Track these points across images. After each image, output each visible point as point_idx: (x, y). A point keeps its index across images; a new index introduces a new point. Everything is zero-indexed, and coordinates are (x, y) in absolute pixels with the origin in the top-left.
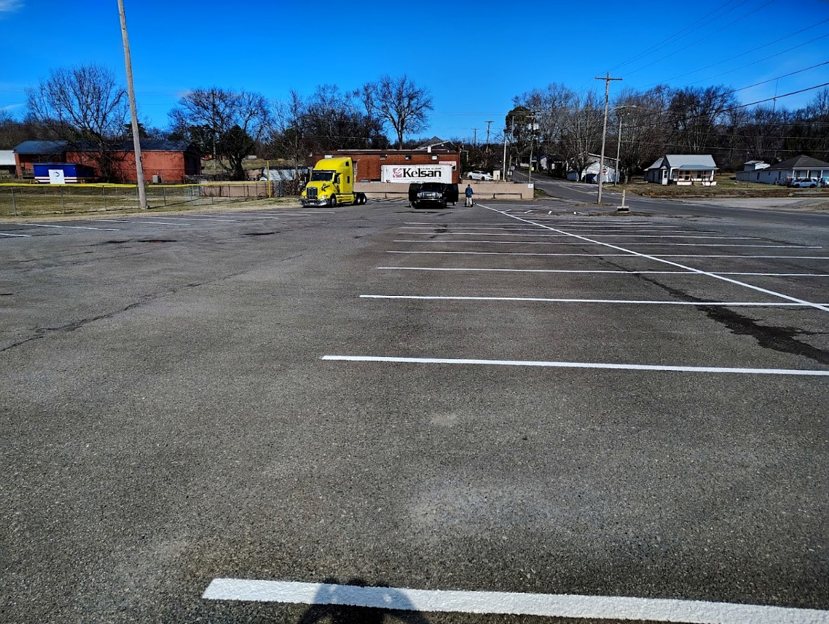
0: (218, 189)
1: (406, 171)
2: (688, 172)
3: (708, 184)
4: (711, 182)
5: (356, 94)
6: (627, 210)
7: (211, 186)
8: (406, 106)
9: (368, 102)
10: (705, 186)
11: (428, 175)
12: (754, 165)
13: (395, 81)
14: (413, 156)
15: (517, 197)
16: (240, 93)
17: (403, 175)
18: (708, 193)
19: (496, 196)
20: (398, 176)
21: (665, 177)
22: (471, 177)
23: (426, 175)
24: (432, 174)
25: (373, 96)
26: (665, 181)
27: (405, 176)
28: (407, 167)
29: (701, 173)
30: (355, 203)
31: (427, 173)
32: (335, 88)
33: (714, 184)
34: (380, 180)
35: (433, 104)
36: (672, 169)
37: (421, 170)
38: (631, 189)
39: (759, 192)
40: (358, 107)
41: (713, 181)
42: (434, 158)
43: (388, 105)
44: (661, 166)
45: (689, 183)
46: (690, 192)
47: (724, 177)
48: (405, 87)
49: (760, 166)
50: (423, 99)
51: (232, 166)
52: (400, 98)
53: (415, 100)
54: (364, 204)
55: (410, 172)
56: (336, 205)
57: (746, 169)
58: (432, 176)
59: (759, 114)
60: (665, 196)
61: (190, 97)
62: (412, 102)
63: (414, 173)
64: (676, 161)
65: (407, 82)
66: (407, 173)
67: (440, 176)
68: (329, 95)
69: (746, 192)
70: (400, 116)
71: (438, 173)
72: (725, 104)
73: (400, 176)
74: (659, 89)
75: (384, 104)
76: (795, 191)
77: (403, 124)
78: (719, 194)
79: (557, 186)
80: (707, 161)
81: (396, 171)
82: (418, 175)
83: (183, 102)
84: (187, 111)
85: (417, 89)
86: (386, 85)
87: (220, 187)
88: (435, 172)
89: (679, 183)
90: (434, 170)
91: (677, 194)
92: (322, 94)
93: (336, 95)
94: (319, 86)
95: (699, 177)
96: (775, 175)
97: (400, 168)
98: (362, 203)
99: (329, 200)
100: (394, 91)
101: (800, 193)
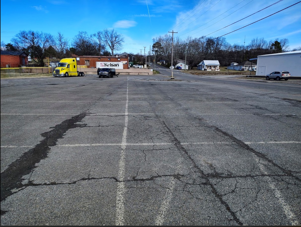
0: (30, 70)
1: (106, 64)
2: (210, 66)
3: (217, 70)
4: (218, 69)
5: (95, 35)
6: (174, 79)
7: (27, 69)
8: (114, 40)
9: (99, 38)
10: (216, 71)
11: (114, 66)
12: (233, 64)
13: (110, 31)
14: (111, 59)
15: (147, 74)
16: (41, 33)
17: (104, 66)
18: (215, 73)
19: (139, 74)
20: (102, 66)
21: (203, 68)
22: (134, 67)
23: (113, 66)
24: (116, 65)
25: (102, 36)
26: (203, 69)
27: (105, 66)
28: (106, 63)
29: (215, 66)
30: (79, 76)
31: (114, 65)
32: (86, 33)
33: (219, 70)
34: (96, 67)
35: (124, 40)
36: (205, 65)
37: (111, 64)
38: (190, 72)
39: (232, 73)
40: (95, 40)
41: (219, 69)
42: (119, 59)
43: (108, 40)
44: (202, 64)
45: (211, 70)
46: (210, 73)
47: (223, 68)
48: (113, 34)
49: (236, 64)
50: (120, 38)
51: (39, 61)
52: (112, 37)
53: (118, 39)
54: (83, 76)
55: (107, 65)
56: (68, 76)
57: (231, 65)
58: (116, 66)
59: (235, 47)
60: (201, 74)
61: (20, 34)
62: (116, 39)
63: (109, 65)
64: (207, 62)
65: (114, 32)
66: (106, 65)
67: (119, 66)
68: (83, 35)
69: (227, 73)
70: (112, 44)
71: (118, 65)
72: (223, 43)
73: (103, 66)
74: (202, 37)
75: (106, 39)
76: (243, 73)
77: (113, 47)
78: (219, 74)
79: (165, 71)
80: (217, 62)
81: (102, 64)
82: (110, 66)
83: (17, 36)
84: (19, 40)
85: (118, 34)
86: (106, 33)
87: (31, 69)
88: (117, 65)
89: (207, 70)
90: (116, 64)
91: (205, 74)
92: (81, 35)
93: (86, 35)
94: (80, 32)
95: (214, 68)
96: (239, 67)
97: (103, 63)
98: (82, 76)
99: (65, 74)
100: (109, 35)
101: (245, 73)
